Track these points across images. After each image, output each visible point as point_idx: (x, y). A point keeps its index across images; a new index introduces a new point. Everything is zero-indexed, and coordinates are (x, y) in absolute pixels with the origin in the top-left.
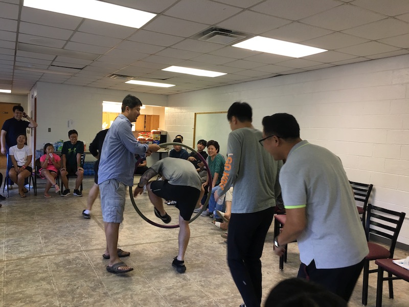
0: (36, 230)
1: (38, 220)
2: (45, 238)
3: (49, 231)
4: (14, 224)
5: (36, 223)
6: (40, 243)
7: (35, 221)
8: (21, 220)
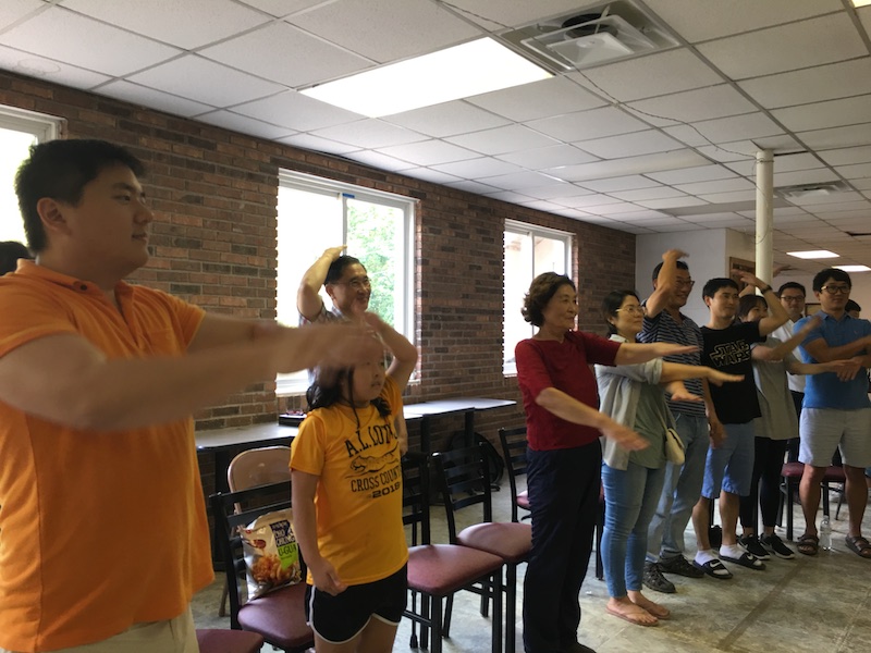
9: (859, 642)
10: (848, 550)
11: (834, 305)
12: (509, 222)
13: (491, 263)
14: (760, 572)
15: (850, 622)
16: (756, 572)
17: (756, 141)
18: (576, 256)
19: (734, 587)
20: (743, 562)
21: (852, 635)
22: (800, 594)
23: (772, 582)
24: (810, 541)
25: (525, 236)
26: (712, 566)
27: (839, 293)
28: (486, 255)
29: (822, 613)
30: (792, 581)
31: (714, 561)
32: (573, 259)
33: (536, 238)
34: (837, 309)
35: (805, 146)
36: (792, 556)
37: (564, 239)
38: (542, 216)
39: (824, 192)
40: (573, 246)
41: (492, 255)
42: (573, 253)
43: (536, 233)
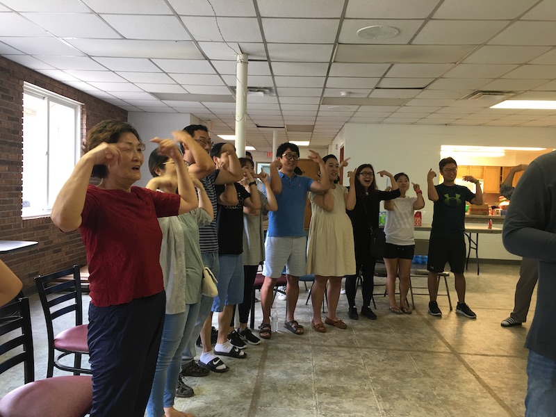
0: (362, 371)
1: (360, 348)
2: (382, 397)
3: (385, 378)
4: (324, 351)
5: (358, 354)
6: (377, 410)
7: (356, 348)
8: (334, 343)
9: (326, 409)
10: (286, 330)
11: (289, 168)
12: (27, 85)
13: (10, 119)
14: (244, 360)
15: (314, 392)
16: (241, 360)
17: (241, 45)
18: (85, 122)
19: (233, 378)
20: (233, 354)
21: (320, 403)
22: (275, 373)
23: (255, 367)
24: (267, 328)
25: (40, 100)
26: (215, 363)
27: (292, 160)
28: (5, 111)
29: (294, 388)
30: (267, 363)
31: (216, 360)
32: (82, 124)
33: (51, 103)
34: (290, 171)
35: (268, 57)
36: (259, 342)
37: (75, 107)
38: (57, 85)
39: (261, 94)
40: (82, 114)
41: (12, 112)
42: (82, 119)
43: (51, 99)
